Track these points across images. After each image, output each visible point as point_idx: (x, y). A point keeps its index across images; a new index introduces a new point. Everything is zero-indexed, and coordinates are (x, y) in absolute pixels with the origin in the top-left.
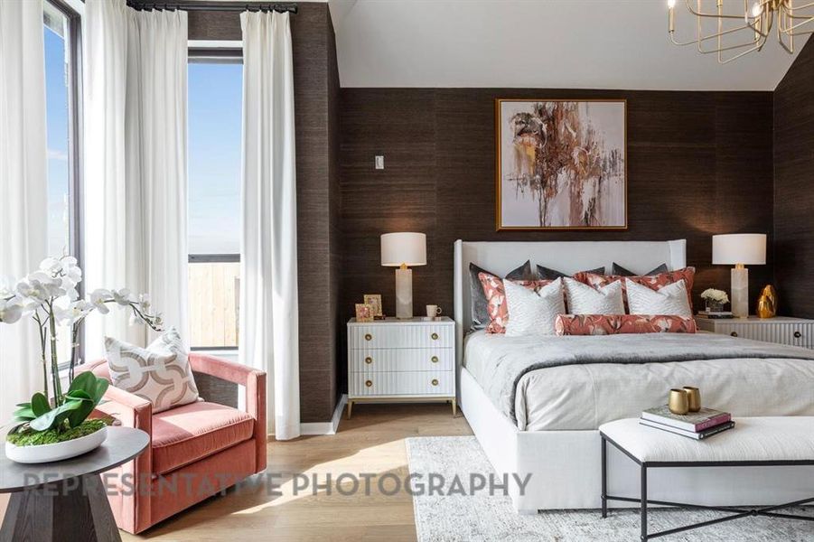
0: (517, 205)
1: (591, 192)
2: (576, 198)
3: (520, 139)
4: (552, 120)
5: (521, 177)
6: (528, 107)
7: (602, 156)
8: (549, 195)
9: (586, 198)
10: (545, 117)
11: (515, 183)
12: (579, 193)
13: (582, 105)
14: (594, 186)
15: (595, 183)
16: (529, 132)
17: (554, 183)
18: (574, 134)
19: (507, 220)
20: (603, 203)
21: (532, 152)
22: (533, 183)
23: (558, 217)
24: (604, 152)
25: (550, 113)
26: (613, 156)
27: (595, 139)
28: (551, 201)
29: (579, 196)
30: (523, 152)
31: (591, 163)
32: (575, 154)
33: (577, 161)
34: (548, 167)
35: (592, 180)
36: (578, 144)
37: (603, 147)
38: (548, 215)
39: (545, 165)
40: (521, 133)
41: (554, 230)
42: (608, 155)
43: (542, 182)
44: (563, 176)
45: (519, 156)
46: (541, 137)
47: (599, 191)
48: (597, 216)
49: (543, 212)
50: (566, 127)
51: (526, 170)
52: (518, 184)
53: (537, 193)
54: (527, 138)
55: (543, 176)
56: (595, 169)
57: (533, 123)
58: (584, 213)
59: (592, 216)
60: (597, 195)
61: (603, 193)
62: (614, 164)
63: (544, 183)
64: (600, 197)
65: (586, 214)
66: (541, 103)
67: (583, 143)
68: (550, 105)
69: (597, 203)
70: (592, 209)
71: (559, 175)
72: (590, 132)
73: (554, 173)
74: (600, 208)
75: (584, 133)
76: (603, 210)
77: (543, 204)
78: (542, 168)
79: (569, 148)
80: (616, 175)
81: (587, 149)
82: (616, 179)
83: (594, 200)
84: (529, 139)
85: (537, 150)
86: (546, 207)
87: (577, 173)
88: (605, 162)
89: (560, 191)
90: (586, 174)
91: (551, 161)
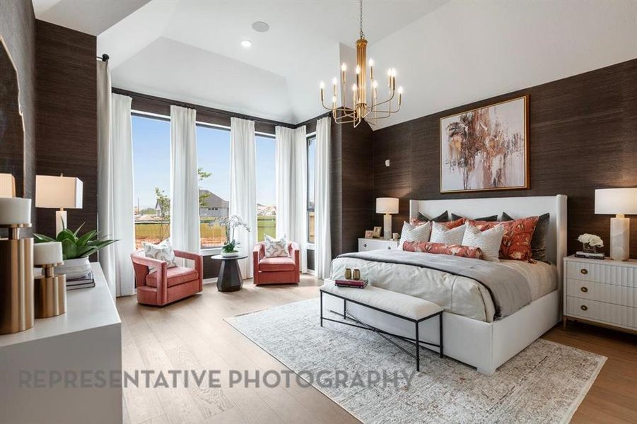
0: (451, 178)
1: (498, 165)
2: (487, 170)
3: (452, 139)
4: (471, 123)
5: (452, 161)
6: (456, 118)
7: (506, 139)
8: (469, 170)
9: (494, 170)
10: (467, 122)
11: (449, 165)
12: (489, 166)
13: (491, 108)
14: (500, 160)
15: (501, 158)
16: (457, 133)
17: (472, 162)
18: (486, 129)
19: (445, 188)
20: (507, 171)
21: (459, 145)
22: (459, 163)
23: (476, 183)
24: (507, 137)
25: (470, 119)
26: (515, 138)
27: (501, 129)
28: (471, 173)
29: (489, 168)
30: (453, 146)
31: (498, 146)
32: (487, 142)
33: (488, 146)
34: (469, 152)
35: (498, 157)
36: (489, 134)
37: (507, 133)
38: (469, 182)
39: (467, 151)
40: (452, 135)
41: (472, 192)
42: (511, 138)
43: (465, 162)
44: (479, 157)
45: (451, 149)
46: (465, 135)
47: (504, 164)
48: (502, 181)
49: (466, 181)
50: (480, 126)
51: (456, 156)
52: (451, 166)
53: (462, 169)
54: (456, 137)
55: (466, 159)
56: (501, 149)
57: (459, 127)
58: (493, 179)
59: (499, 181)
60: (502, 167)
61: (507, 164)
62: (515, 143)
63: (466, 162)
64: (504, 167)
65: (495, 180)
66: (464, 114)
67: (493, 133)
68: (470, 114)
69: (502, 172)
70: (499, 176)
71: (476, 157)
72: (497, 125)
73: (473, 156)
74: (505, 174)
75: (493, 126)
76: (507, 175)
77: (466, 175)
78: (465, 154)
79: (483, 138)
80: (517, 151)
81: (495, 137)
82: (517, 153)
83: (500, 170)
84: (458, 138)
85: (462, 144)
86: (467, 177)
87: (488, 154)
88: (508, 143)
89: (476, 167)
90: (494, 154)
91: (471, 148)
